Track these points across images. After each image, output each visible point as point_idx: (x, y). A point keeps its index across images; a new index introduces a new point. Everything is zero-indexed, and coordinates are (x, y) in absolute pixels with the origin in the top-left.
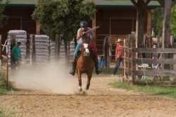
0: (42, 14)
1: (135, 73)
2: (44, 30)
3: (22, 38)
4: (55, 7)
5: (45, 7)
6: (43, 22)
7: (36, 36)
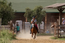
0: (27, 15)
1: (58, 34)
2: (28, 21)
3: (21, 23)
4: (32, 12)
5: (28, 12)
6: (28, 18)
7: (25, 23)
